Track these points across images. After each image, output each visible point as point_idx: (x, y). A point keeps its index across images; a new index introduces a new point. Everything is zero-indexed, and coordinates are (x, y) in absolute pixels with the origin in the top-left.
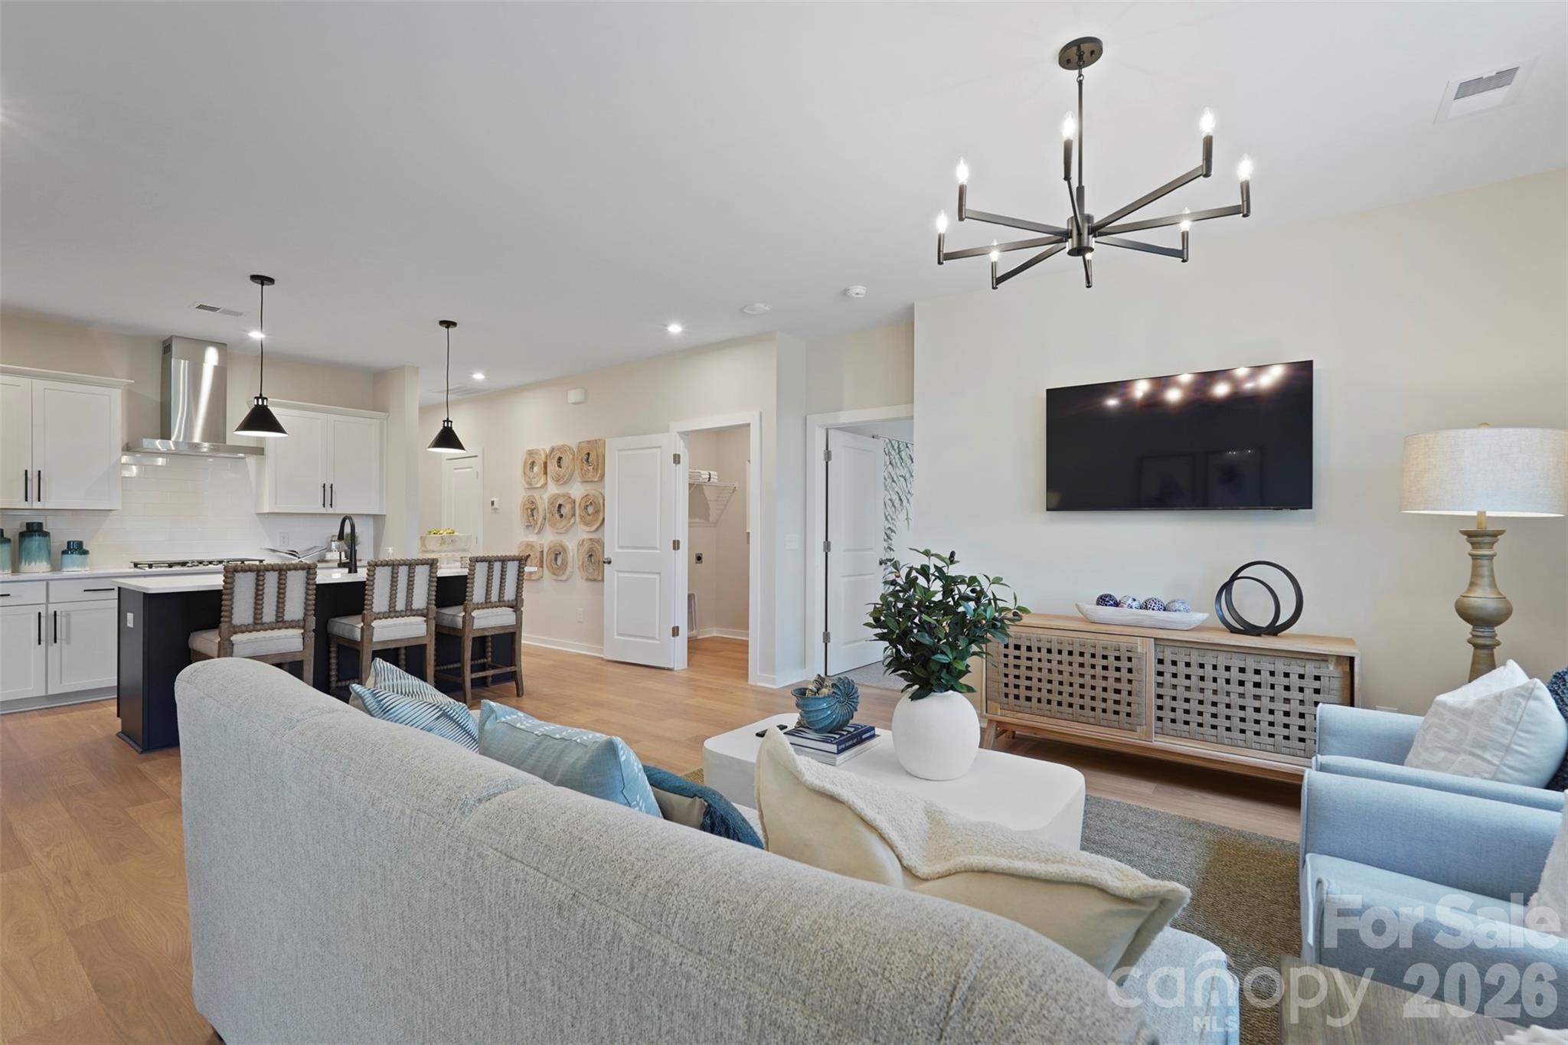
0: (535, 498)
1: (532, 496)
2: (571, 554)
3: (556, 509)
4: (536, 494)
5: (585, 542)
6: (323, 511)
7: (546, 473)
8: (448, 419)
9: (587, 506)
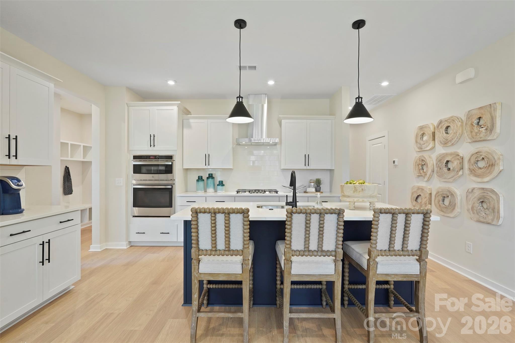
0: (425, 158)
1: (423, 156)
2: (459, 198)
3: (444, 164)
4: (426, 155)
5: (475, 191)
6: (305, 168)
7: (434, 139)
8: (359, 96)
9: (478, 161)
